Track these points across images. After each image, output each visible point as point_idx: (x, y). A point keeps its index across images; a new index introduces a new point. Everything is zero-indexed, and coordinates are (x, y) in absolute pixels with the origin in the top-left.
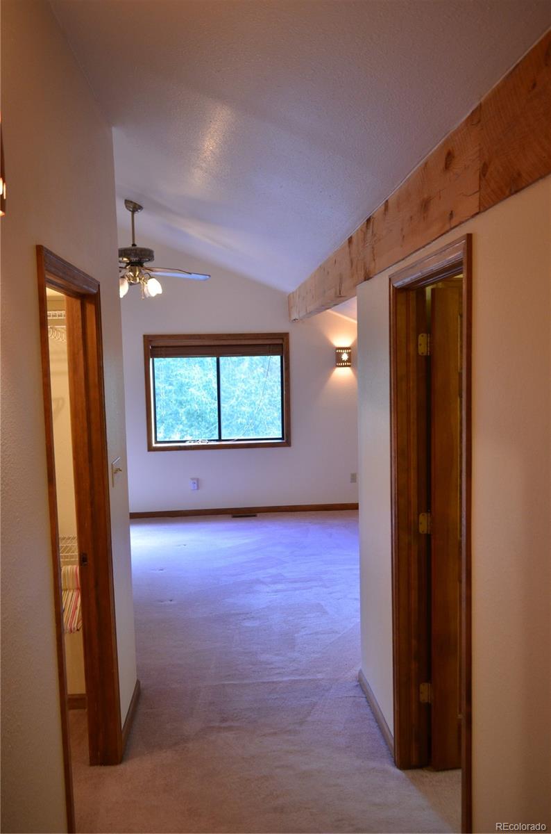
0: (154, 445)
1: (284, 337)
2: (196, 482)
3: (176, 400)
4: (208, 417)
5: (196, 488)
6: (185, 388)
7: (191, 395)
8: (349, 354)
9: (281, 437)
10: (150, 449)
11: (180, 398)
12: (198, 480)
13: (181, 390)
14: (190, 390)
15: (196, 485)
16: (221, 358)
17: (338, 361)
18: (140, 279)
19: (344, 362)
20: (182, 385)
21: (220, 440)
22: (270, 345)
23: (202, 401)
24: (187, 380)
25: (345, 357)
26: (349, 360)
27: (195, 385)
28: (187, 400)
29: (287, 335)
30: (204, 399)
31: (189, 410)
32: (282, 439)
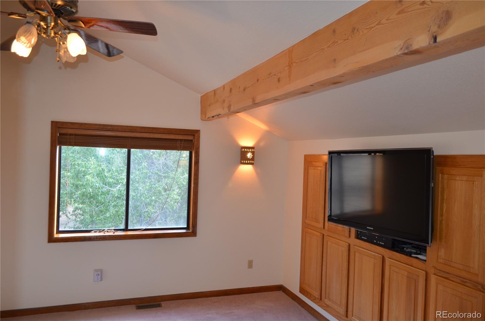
0: (56, 236)
1: (195, 133)
2: (99, 273)
3: (73, 184)
4: (100, 198)
5: (99, 279)
6: (81, 175)
7: (87, 180)
8: (253, 153)
9: (186, 226)
10: (51, 239)
11: (76, 183)
12: (101, 271)
13: (77, 176)
14: (86, 177)
15: (99, 276)
16: (132, 150)
17: (243, 160)
18: (55, 33)
19: (249, 159)
20: (79, 172)
21: (126, 229)
22: (181, 140)
23: (96, 186)
24: (84, 169)
25: (249, 155)
26: (253, 159)
27: (91, 173)
28: (82, 185)
29: (198, 132)
30: (97, 185)
31: (84, 193)
32: (187, 228)
